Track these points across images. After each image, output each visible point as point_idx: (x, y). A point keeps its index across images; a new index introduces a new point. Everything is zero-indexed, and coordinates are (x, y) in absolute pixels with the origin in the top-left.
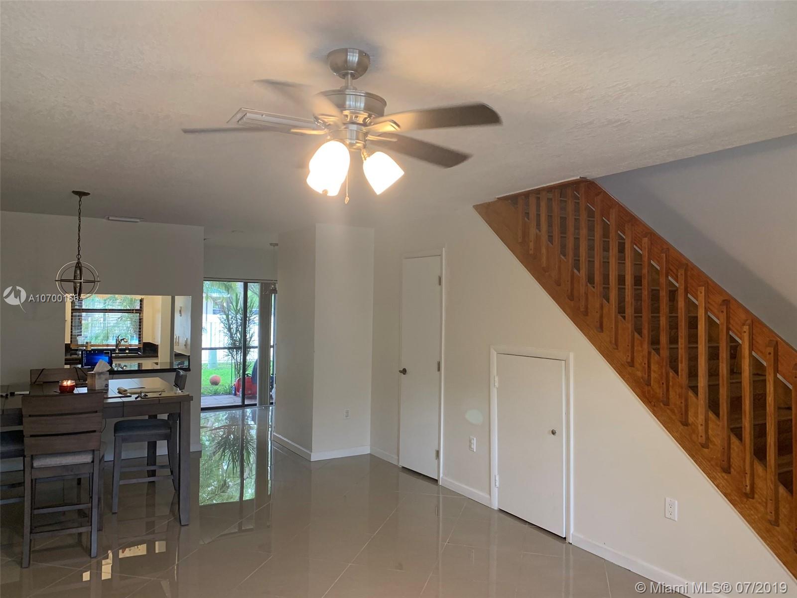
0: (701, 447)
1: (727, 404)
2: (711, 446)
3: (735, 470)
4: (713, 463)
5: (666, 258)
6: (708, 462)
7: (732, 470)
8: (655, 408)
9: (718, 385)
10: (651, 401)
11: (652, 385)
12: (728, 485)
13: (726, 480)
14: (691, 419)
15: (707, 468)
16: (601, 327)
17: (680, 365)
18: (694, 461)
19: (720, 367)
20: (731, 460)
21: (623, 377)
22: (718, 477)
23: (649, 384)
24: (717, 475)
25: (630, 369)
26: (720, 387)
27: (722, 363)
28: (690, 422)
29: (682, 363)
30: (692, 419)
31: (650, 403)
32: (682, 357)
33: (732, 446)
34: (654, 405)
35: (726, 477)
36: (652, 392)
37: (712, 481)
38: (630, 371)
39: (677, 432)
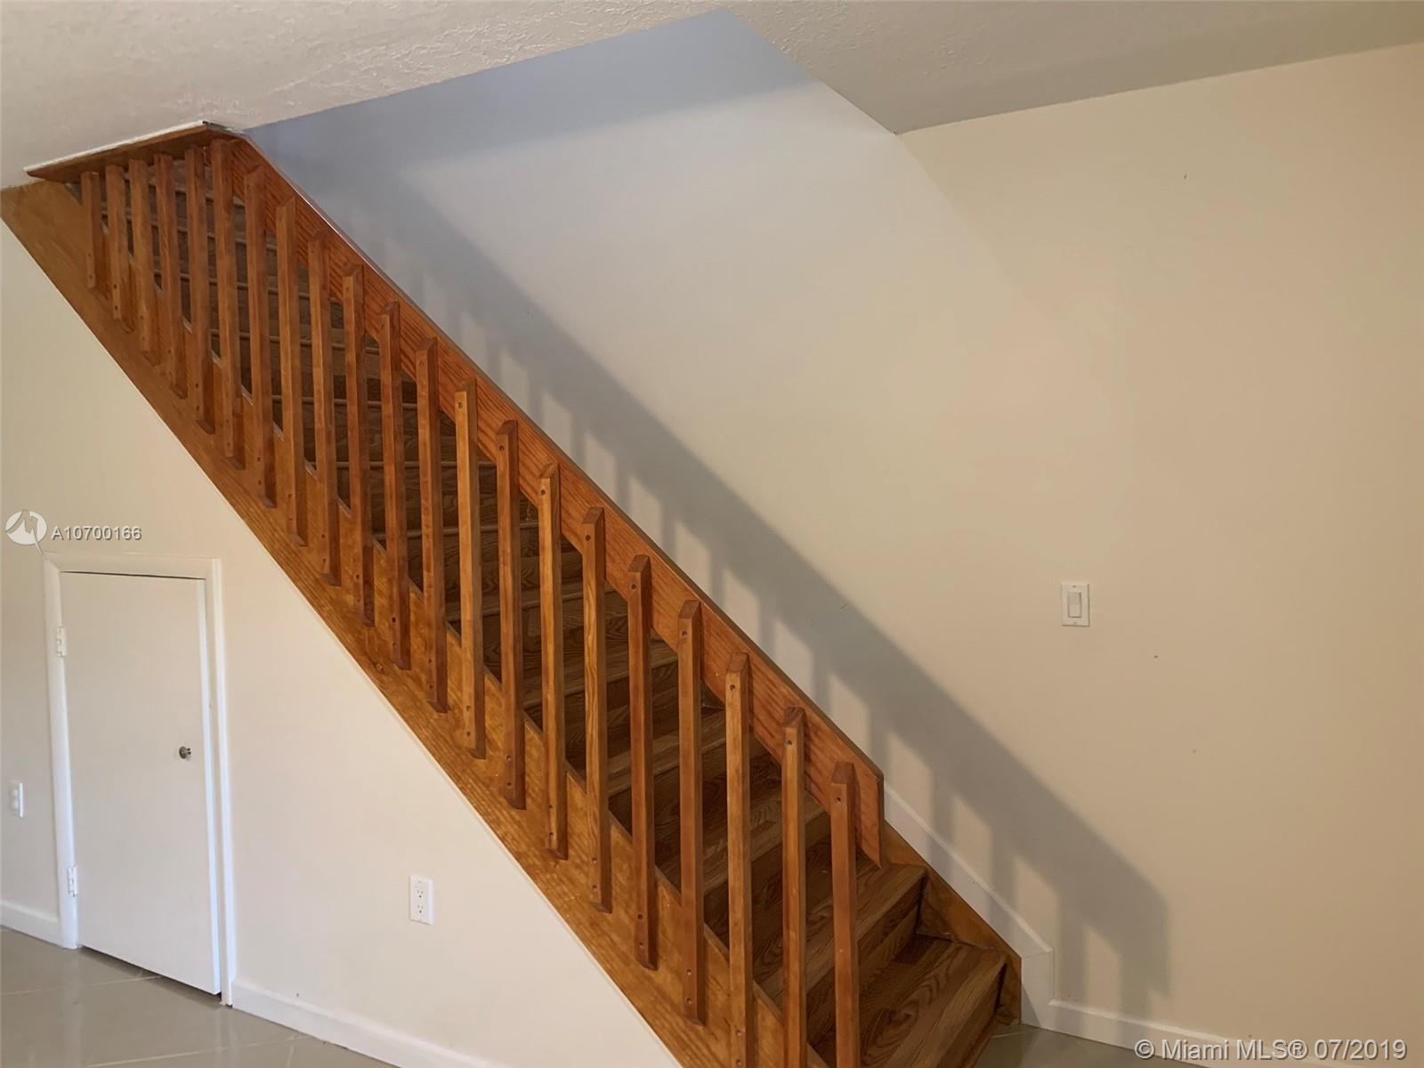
0: (470, 756)
1: (515, 656)
2: (490, 752)
3: (533, 800)
4: (493, 789)
5: (392, 326)
6: (485, 789)
7: (529, 801)
8: (384, 678)
9: (499, 614)
10: (375, 661)
11: (376, 625)
12: (521, 833)
13: (518, 823)
14: (452, 697)
15: (483, 803)
16: (271, 494)
17: (425, 573)
18: (460, 788)
19: (501, 573)
20: (527, 779)
21: (319, 608)
22: (502, 819)
23: (370, 623)
24: (503, 815)
25: (332, 591)
26: (501, 619)
27: (504, 565)
28: (450, 702)
29: (429, 571)
30: (453, 695)
31: (375, 664)
32: (429, 558)
33: (527, 748)
34: (382, 669)
35: (517, 818)
36: (377, 641)
37: (492, 828)
38: (333, 596)
39: (426, 727)
